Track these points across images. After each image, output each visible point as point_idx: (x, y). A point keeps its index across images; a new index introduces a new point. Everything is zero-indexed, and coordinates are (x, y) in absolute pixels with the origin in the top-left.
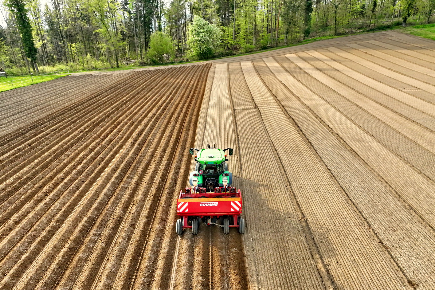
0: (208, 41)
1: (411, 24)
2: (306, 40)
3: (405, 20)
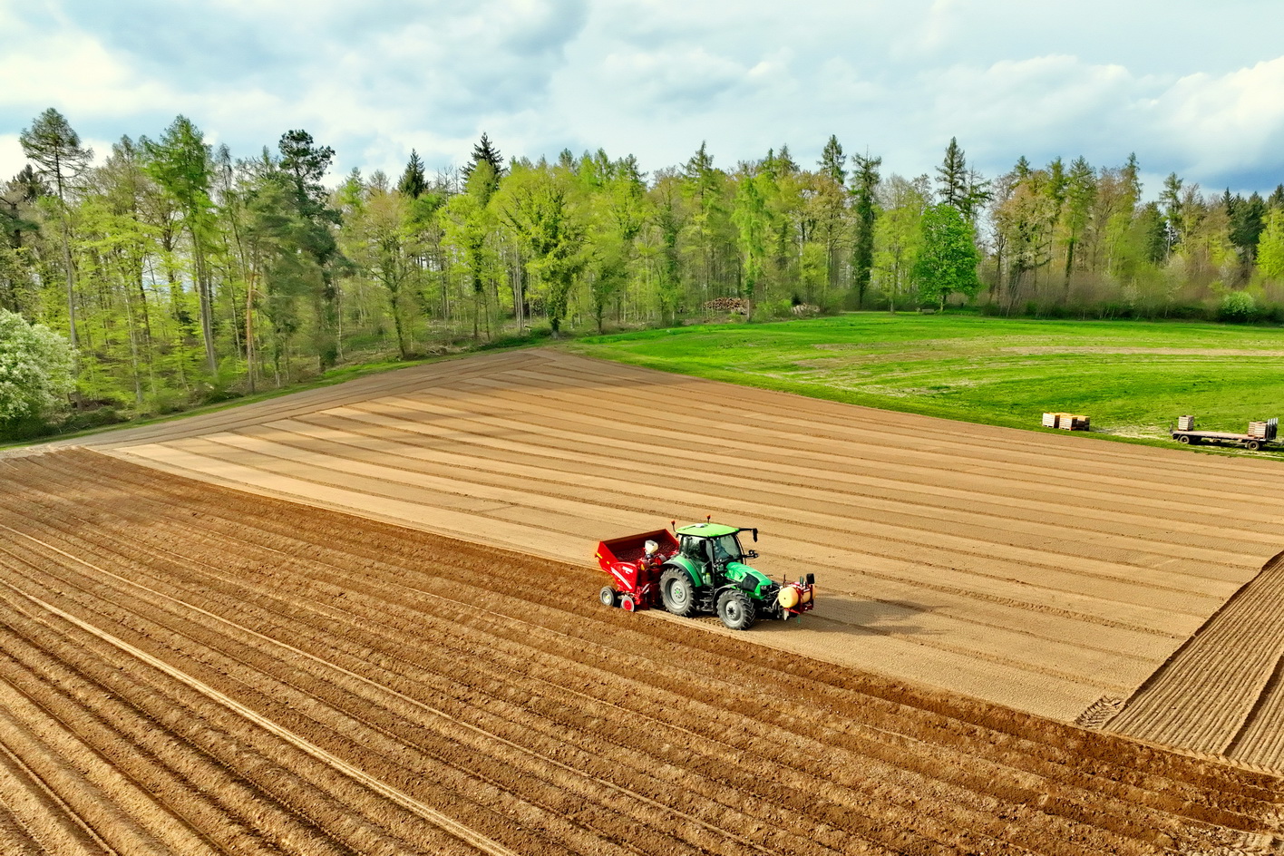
2: (328, 371)
3: (555, 324)
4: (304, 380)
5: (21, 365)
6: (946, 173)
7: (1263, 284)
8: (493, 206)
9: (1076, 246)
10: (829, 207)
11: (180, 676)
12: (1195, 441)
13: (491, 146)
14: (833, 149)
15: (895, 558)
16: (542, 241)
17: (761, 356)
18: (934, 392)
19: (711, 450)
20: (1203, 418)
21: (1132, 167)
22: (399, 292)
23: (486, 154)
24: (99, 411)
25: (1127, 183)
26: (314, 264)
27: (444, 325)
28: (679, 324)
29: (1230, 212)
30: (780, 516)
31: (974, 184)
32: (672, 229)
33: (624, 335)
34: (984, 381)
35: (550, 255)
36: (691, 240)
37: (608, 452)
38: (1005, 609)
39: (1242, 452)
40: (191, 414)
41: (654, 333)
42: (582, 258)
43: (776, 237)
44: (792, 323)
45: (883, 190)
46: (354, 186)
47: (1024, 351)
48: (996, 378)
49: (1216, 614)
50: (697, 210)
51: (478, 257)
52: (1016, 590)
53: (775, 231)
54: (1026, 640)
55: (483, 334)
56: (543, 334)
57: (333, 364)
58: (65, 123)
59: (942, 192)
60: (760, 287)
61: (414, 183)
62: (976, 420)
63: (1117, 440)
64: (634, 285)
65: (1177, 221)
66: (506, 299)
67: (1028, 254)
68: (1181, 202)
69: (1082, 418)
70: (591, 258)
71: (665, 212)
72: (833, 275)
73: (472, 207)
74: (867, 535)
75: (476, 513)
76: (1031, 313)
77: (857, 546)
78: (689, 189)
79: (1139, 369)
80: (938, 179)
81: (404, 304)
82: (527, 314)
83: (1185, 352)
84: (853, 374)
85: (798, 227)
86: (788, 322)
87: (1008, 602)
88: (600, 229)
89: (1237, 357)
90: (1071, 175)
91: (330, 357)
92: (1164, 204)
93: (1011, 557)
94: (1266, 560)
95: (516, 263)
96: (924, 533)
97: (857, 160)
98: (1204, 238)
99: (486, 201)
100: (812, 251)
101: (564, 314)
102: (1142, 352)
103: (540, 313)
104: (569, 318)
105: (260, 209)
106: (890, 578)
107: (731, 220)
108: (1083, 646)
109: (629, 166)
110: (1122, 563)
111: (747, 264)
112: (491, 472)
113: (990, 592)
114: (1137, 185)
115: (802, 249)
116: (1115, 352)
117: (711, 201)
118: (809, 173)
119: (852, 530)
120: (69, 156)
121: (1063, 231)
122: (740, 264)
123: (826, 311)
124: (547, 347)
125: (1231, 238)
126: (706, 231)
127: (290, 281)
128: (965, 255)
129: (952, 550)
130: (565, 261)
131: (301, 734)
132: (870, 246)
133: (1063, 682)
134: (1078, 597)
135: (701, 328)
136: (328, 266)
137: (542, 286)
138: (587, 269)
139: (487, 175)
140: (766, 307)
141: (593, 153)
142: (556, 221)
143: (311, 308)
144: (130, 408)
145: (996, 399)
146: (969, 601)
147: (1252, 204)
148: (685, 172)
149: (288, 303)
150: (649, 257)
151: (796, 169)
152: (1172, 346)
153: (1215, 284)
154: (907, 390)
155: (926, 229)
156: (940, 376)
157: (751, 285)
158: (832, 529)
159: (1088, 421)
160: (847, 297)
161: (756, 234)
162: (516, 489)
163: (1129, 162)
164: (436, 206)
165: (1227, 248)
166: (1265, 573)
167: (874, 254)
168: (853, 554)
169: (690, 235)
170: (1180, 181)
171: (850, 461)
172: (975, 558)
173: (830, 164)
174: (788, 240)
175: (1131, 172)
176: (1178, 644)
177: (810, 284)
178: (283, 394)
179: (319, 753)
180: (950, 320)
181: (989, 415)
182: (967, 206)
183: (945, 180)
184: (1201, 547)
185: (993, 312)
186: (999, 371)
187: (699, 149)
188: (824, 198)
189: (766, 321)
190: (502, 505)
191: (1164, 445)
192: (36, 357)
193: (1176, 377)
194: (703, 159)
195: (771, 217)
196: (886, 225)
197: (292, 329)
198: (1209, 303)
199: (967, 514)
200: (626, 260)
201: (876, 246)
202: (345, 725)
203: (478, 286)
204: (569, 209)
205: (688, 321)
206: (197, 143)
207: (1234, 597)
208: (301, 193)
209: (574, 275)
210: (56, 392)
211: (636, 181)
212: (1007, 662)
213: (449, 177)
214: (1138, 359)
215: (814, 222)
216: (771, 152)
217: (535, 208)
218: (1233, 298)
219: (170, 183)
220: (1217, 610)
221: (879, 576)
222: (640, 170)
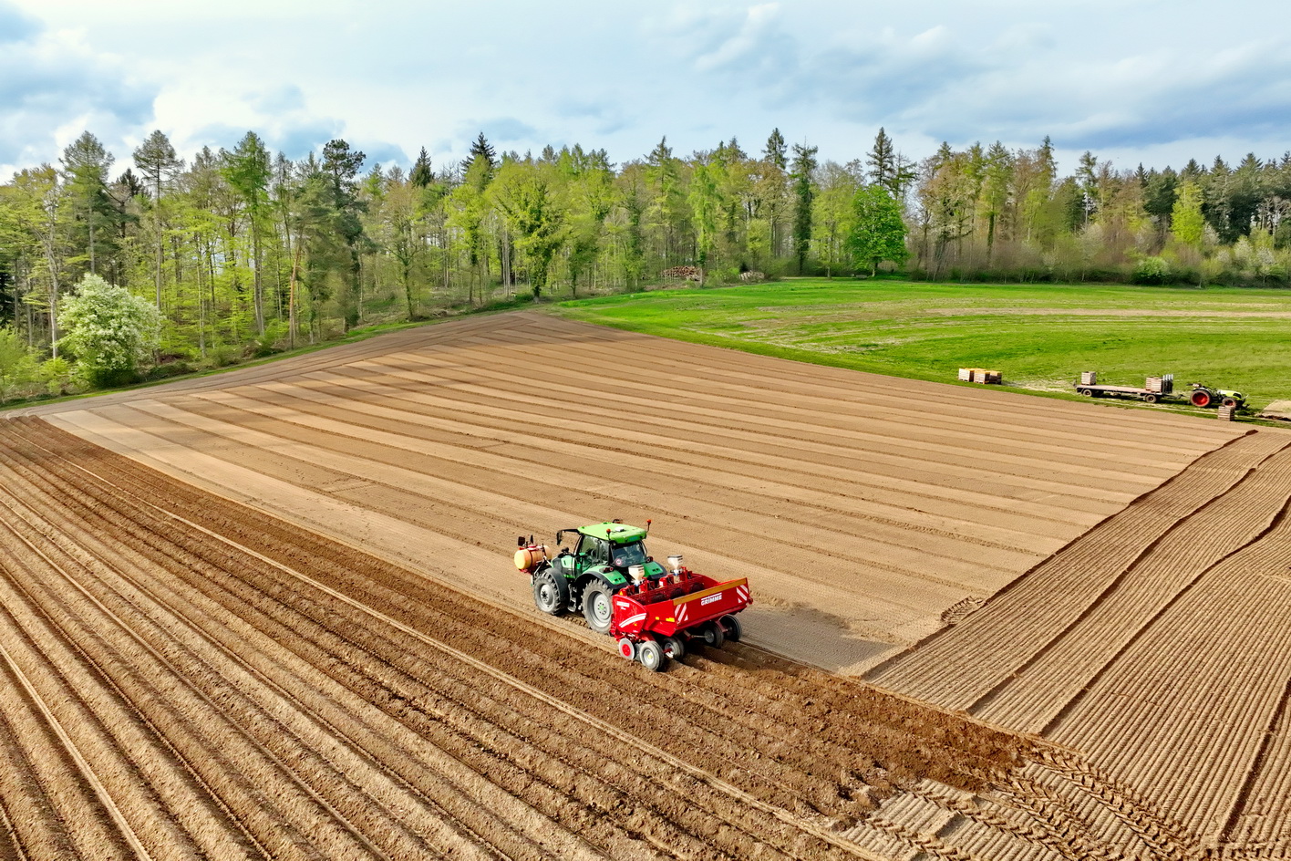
0: (134, 337)
1: (547, 300)
2: (352, 330)
3: (537, 291)
4: (332, 338)
5: (124, 328)
6: (876, 157)
7: (1176, 249)
8: (488, 193)
9: (997, 219)
10: (772, 188)
11: (274, 563)
12: (1098, 394)
13: (487, 143)
14: (776, 140)
15: (815, 489)
16: (528, 222)
17: (712, 316)
18: (864, 349)
19: (667, 399)
20: (1109, 373)
21: (1047, 148)
22: (411, 265)
23: (482, 150)
24: (175, 363)
25: (1042, 162)
26: (345, 245)
27: (444, 291)
28: (642, 290)
29: (1144, 184)
30: (723, 455)
31: (902, 166)
32: (636, 210)
33: (595, 299)
34: (909, 340)
35: (535, 234)
36: (653, 218)
37: (581, 399)
38: (901, 531)
39: (1140, 404)
40: (245, 366)
41: (620, 298)
42: (560, 237)
43: (725, 215)
44: (738, 287)
45: (819, 175)
46: (376, 179)
47: (948, 312)
48: (920, 337)
49: (1078, 539)
50: (658, 193)
51: (475, 237)
52: (913, 517)
53: (724, 209)
54: (915, 554)
55: (476, 299)
56: (527, 299)
57: (355, 325)
58: (167, 141)
59: (872, 174)
60: (711, 257)
61: (423, 174)
62: (899, 375)
63: (1026, 393)
64: (603, 258)
65: (1094, 194)
66: (495, 269)
67: (951, 226)
68: (1097, 177)
69: (994, 373)
70: (568, 236)
71: (630, 196)
72: (776, 246)
73: (471, 196)
74: (793, 471)
75: (477, 449)
76: (956, 278)
77: (785, 480)
78: (651, 176)
79: (1053, 329)
80: (869, 163)
81: (414, 275)
82: (513, 281)
83: (1100, 313)
84: (792, 333)
85: (745, 205)
86: (736, 288)
87: (906, 526)
88: (576, 211)
89: (1149, 317)
90: (989, 157)
91: (353, 320)
92: (1080, 178)
93: (914, 491)
94: (1135, 497)
95: (505, 240)
96: (842, 470)
97: (797, 149)
98: (1120, 208)
99: (482, 188)
100: (757, 227)
101: (545, 282)
102: (1058, 313)
103: (524, 281)
104: (548, 285)
105: (307, 203)
106: (810, 505)
107: (686, 202)
108: (960, 560)
109: (600, 158)
110: (1008, 497)
111: (700, 239)
112: (487, 416)
113: (892, 517)
114: (1053, 163)
115: (749, 224)
116: (1033, 313)
117: (670, 186)
118: (755, 161)
119: (782, 466)
120: (166, 165)
121: (983, 206)
122: (694, 238)
123: (770, 277)
124: (529, 310)
125: (1145, 208)
126: (665, 211)
127: (326, 259)
128: (894, 228)
129: (864, 484)
130: (547, 239)
131: (367, 604)
132: (809, 221)
133: (939, 586)
134: (964, 523)
135: (660, 293)
136: (355, 246)
137: (527, 260)
138: (564, 245)
139: (483, 168)
140: (717, 275)
141: (571, 148)
142: (540, 206)
143: (340, 280)
144: (197, 361)
145: (919, 356)
146: (873, 524)
147: (1165, 176)
148: (648, 162)
149: (324, 276)
150: (617, 234)
151: (744, 156)
152: (1087, 307)
153: (1129, 250)
154: (839, 347)
155: (858, 206)
156: (869, 335)
157: (704, 257)
158: (765, 466)
159: (1000, 376)
160: (789, 265)
161: (708, 213)
162: (507, 430)
163: (1044, 144)
164: (442, 194)
165: (1143, 217)
166: (1132, 507)
167: (812, 228)
168: (781, 486)
169: (651, 215)
170: (1094, 159)
171: (785, 409)
172: (883, 491)
173: (773, 152)
174: (736, 217)
175: (1046, 153)
176: (1040, 560)
177: (755, 254)
178: (315, 350)
179: (381, 616)
180: (881, 284)
181: (912, 370)
182: (895, 185)
183: (875, 163)
184: (1081, 485)
185: (920, 277)
186: (923, 330)
187: (660, 142)
188: (767, 181)
189: (717, 286)
190: (497, 443)
191: (1068, 398)
192: (135, 322)
193: (1088, 336)
194: (663, 150)
195: (721, 199)
196: (822, 204)
197: (325, 297)
198: (1125, 268)
199: (881, 455)
200: (597, 237)
201: (813, 221)
202: (397, 598)
203: (474, 259)
204: (551, 196)
205: (649, 287)
206: (260, 151)
207: (1098, 526)
208: (337, 189)
209: (554, 251)
210: (146, 349)
211: (606, 170)
212: (896, 570)
213: (452, 170)
214: (1053, 319)
215: (759, 201)
216: (722, 143)
217: (523, 197)
218: (1147, 263)
219: (239, 183)
220: (1080, 535)
221: (801, 503)
222: (610, 162)
